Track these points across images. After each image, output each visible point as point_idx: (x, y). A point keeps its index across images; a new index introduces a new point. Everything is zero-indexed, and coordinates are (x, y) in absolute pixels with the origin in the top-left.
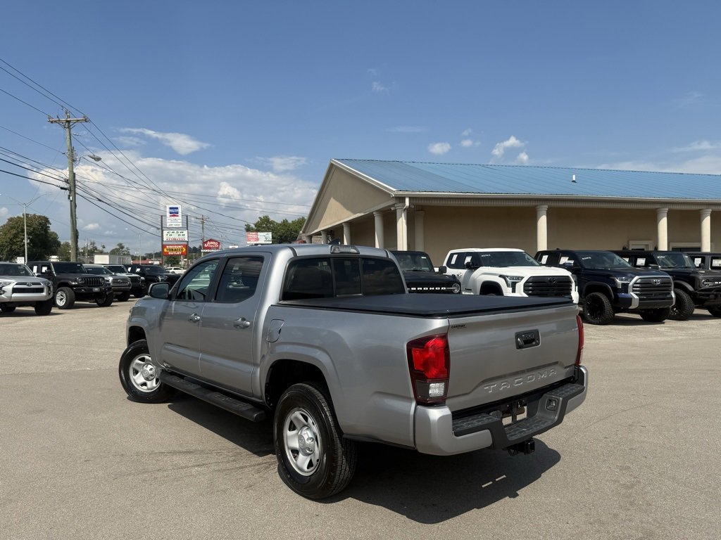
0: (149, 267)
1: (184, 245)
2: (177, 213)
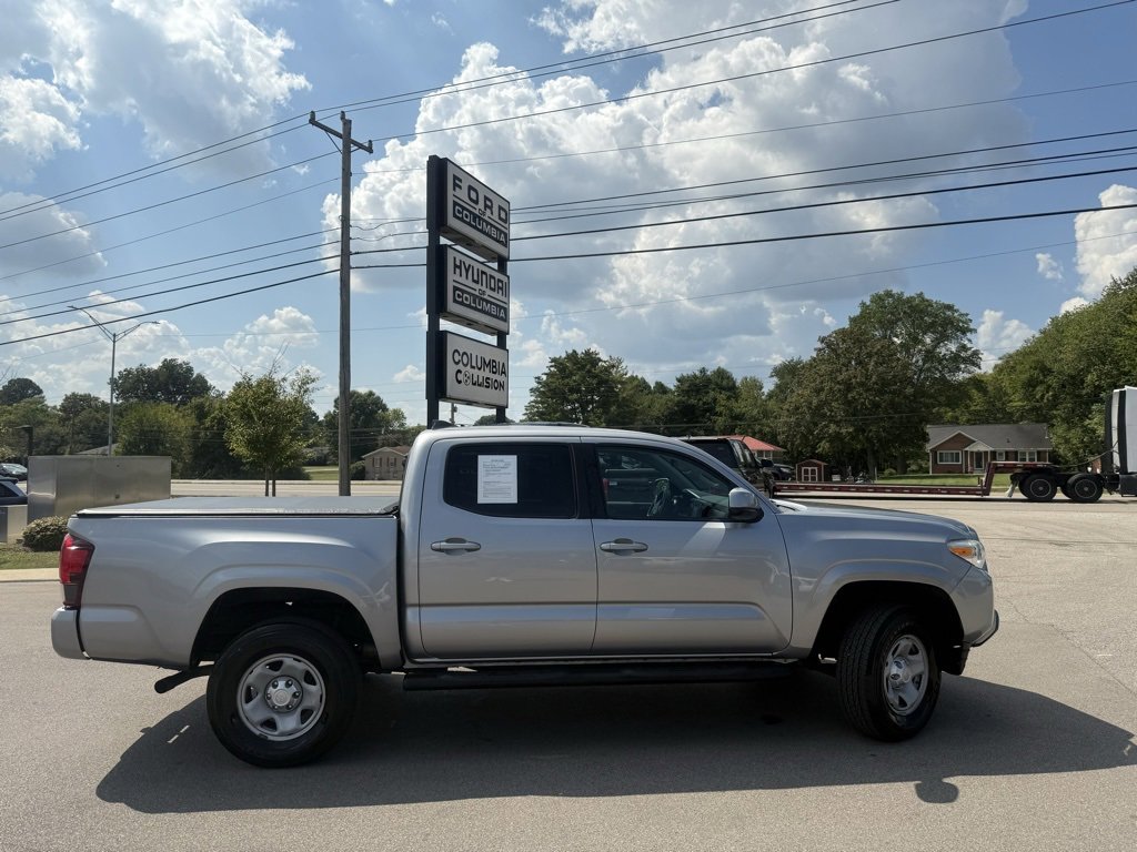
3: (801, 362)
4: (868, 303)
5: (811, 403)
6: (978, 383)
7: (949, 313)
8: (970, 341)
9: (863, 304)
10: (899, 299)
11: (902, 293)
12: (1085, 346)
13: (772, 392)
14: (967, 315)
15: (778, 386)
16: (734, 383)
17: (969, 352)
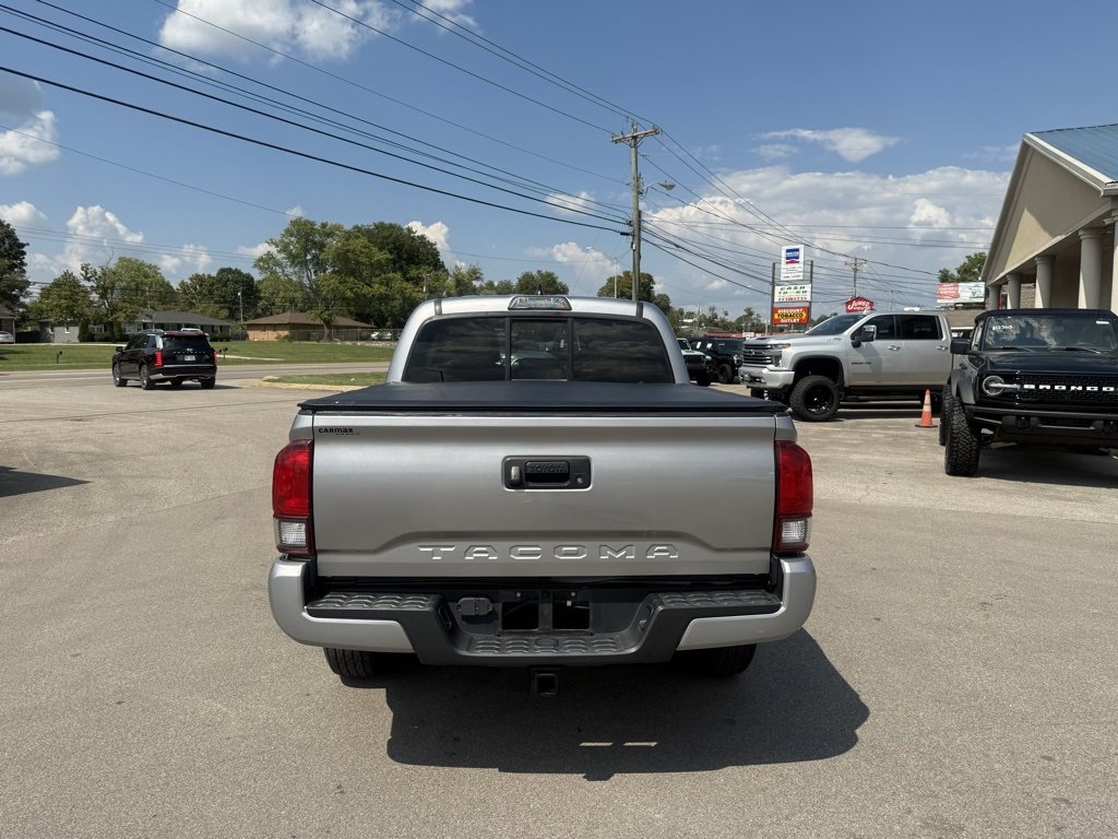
0: (722, 342)
1: (804, 308)
2: (798, 258)
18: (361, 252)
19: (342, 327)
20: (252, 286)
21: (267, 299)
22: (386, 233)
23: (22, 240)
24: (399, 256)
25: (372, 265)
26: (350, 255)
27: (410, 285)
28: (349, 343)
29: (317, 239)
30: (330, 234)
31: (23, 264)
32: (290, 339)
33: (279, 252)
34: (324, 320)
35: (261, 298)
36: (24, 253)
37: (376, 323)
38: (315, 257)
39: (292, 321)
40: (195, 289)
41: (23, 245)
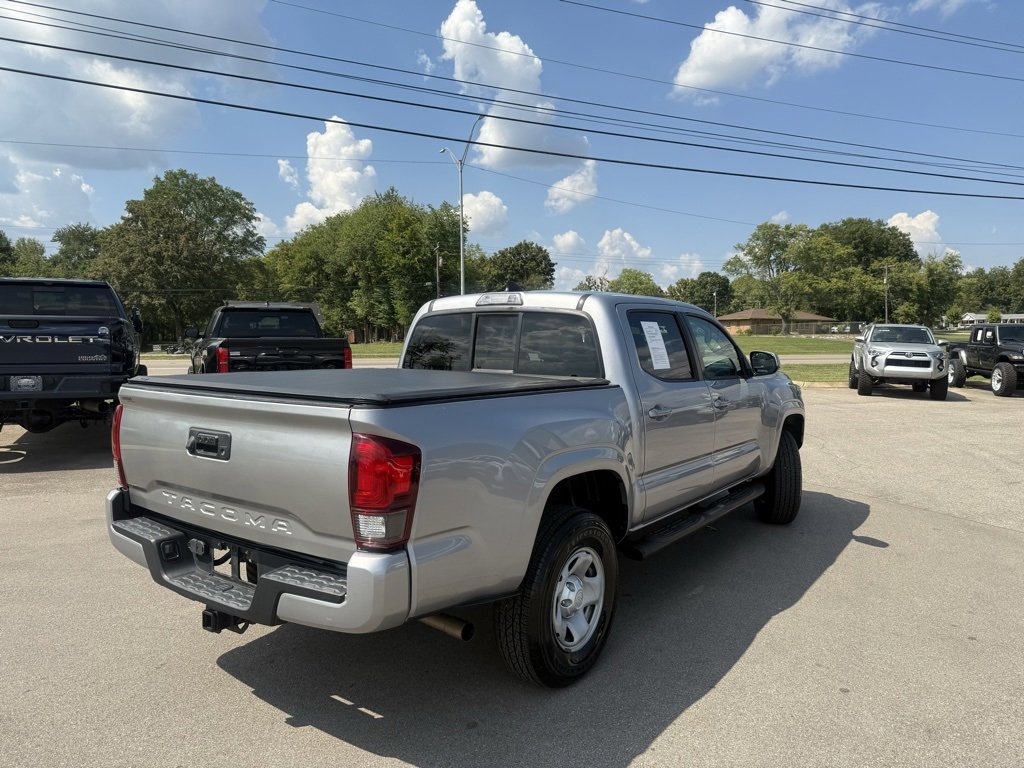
3: (89, 229)
4: (163, 179)
5: (120, 273)
6: (260, 265)
7: (238, 200)
8: (254, 227)
9: (158, 179)
10: (193, 180)
11: (196, 175)
12: (355, 244)
13: (56, 257)
14: (252, 204)
15: (62, 252)
16: (8, 244)
17: (255, 238)
18: (822, 249)
19: (802, 321)
20: (727, 287)
21: (740, 298)
22: (854, 228)
23: (553, 261)
24: (866, 250)
25: (833, 260)
26: (812, 253)
27: (869, 278)
28: (803, 336)
29: (781, 239)
30: (792, 235)
31: (552, 279)
32: (750, 333)
33: (745, 255)
34: (783, 315)
35: (734, 297)
36: (553, 270)
37: (839, 317)
38: (778, 257)
39: (754, 317)
40: (680, 292)
41: (553, 265)
